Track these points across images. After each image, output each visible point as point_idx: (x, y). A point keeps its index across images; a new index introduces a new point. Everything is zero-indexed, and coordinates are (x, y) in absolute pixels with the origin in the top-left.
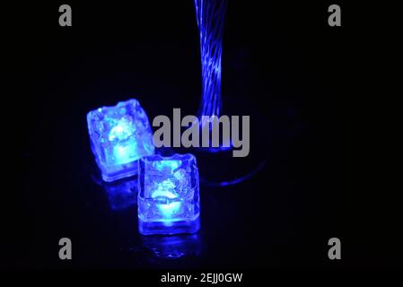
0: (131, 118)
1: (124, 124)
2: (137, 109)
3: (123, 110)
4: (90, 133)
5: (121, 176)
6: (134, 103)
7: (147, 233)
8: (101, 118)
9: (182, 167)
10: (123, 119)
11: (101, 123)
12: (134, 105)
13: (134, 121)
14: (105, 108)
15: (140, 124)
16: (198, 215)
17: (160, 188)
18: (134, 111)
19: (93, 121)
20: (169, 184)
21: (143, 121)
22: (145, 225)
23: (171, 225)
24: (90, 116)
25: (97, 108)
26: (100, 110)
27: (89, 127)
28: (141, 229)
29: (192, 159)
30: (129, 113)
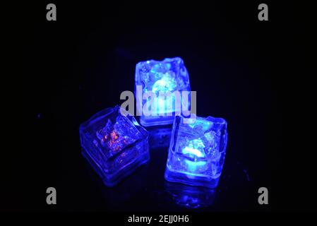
0: (174, 74)
1: (168, 79)
2: (181, 66)
3: (169, 66)
4: (136, 80)
5: (156, 124)
6: (179, 61)
7: (171, 180)
8: (148, 71)
9: (213, 129)
10: (167, 73)
11: (148, 74)
12: (179, 62)
13: (176, 78)
14: (152, 61)
15: (181, 81)
16: (220, 175)
17: (191, 145)
18: (178, 68)
19: (141, 70)
20: (199, 143)
21: (185, 80)
22: (171, 174)
23: (193, 178)
24: (139, 66)
25: (146, 60)
26: (148, 62)
27: (136, 76)
28: (166, 176)
29: (223, 123)
30: (173, 69)
